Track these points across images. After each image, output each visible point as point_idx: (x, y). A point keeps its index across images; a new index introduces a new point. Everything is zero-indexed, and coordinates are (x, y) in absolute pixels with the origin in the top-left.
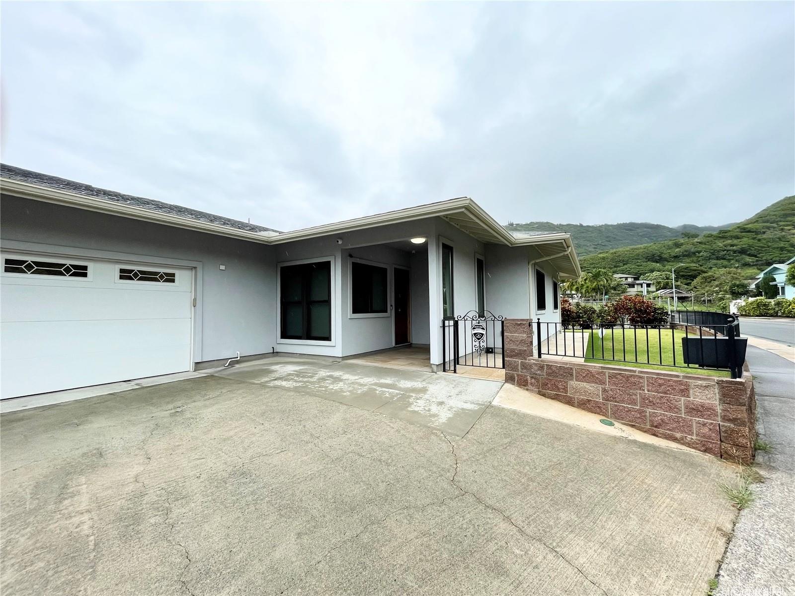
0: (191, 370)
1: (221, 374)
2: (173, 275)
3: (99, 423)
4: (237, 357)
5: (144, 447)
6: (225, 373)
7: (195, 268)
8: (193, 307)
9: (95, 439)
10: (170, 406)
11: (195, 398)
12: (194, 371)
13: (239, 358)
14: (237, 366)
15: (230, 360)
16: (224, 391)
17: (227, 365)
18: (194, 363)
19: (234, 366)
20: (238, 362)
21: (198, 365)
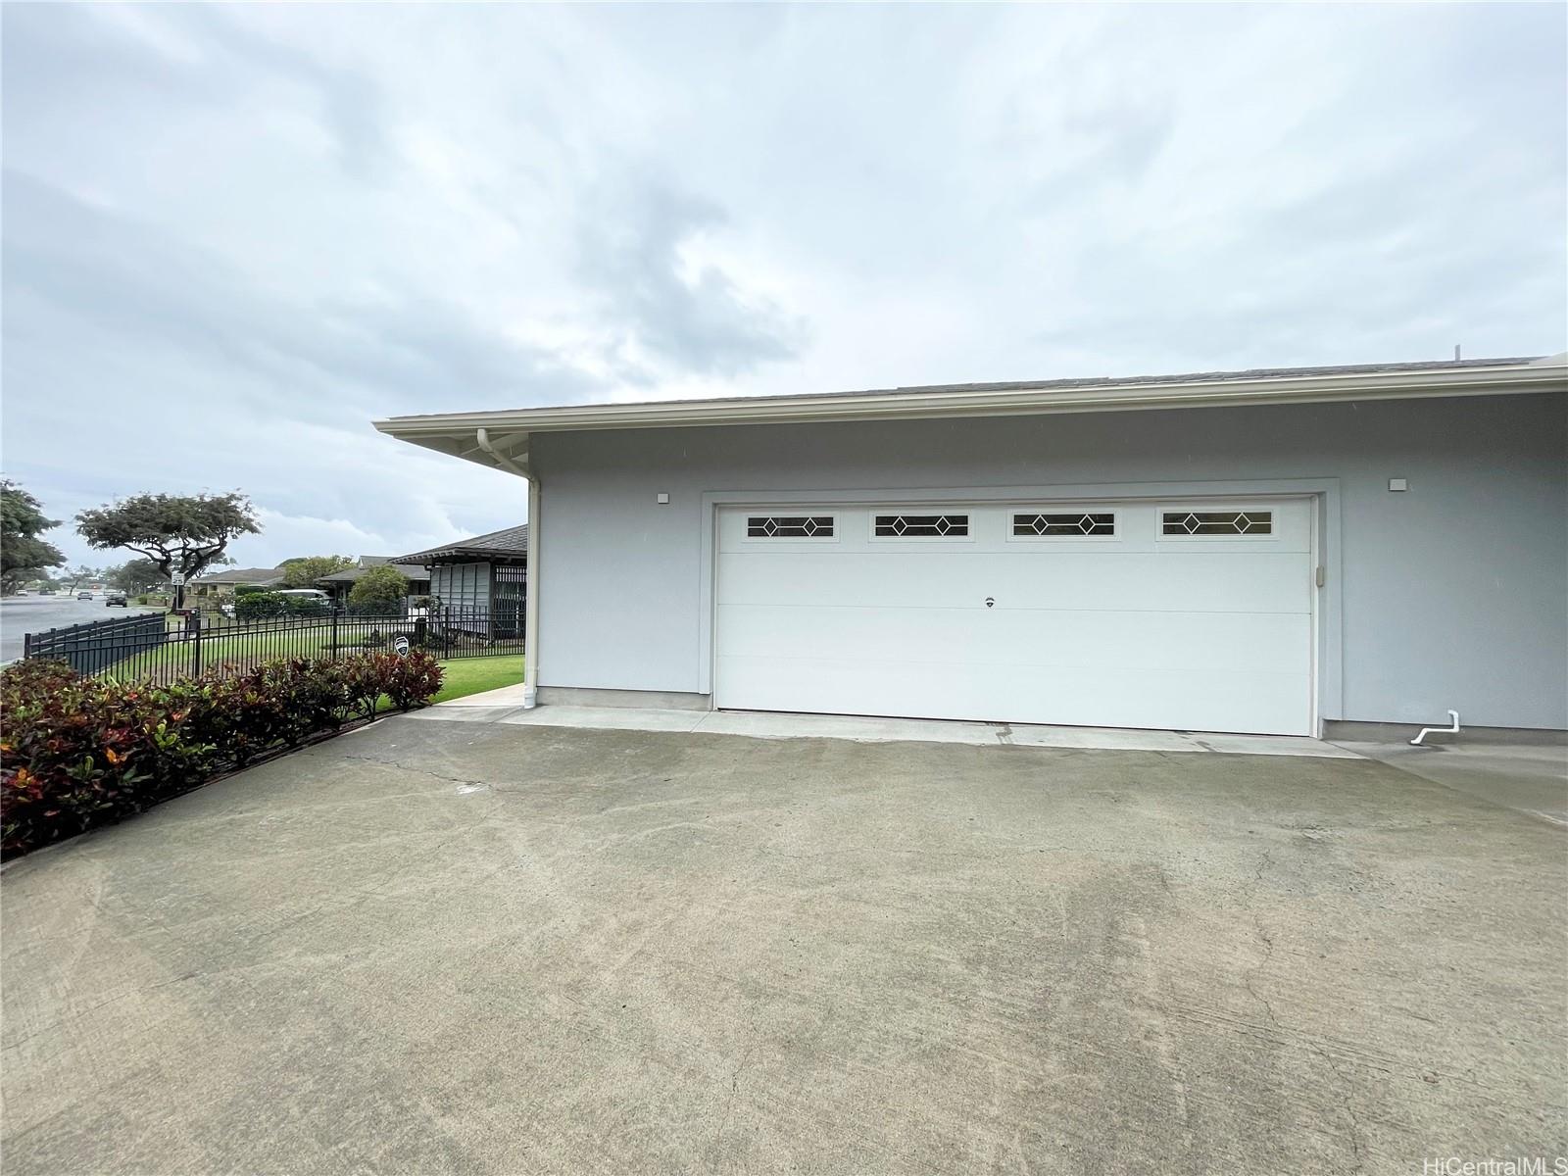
0: (1315, 736)
1: (1407, 765)
2: (1267, 516)
3: (1149, 810)
4: (1452, 727)
5: (1249, 904)
6: (1419, 763)
7: (1320, 494)
8: (1316, 587)
9: (1148, 841)
10: (1290, 819)
11: (1349, 815)
12: (1322, 740)
13: (1456, 729)
14: (1453, 750)
15: (1425, 731)
16: (1438, 820)
17: (1418, 740)
18: (1321, 723)
19: (1443, 750)
20: (1452, 739)
21: (1332, 728)
